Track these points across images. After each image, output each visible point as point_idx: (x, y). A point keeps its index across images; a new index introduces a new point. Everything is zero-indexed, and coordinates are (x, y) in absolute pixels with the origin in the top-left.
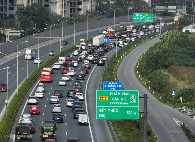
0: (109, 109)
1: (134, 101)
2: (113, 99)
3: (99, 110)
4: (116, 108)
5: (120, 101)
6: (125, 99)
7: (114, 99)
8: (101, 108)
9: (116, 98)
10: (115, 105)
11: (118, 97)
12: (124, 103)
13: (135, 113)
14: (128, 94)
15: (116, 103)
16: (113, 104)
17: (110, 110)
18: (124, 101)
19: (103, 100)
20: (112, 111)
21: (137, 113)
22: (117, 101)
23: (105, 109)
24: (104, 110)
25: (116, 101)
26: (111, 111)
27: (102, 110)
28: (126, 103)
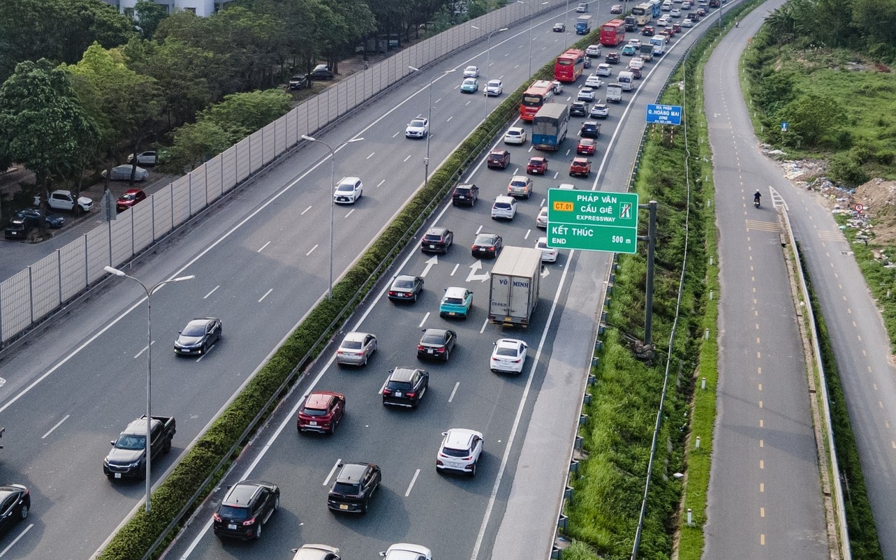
0: (574, 230)
1: (628, 215)
2: (583, 209)
3: (554, 230)
4: (589, 228)
5: (598, 214)
6: (609, 210)
7: (586, 209)
8: (558, 225)
9: (589, 208)
10: (587, 221)
11: (593, 204)
12: (606, 219)
13: (628, 241)
14: (614, 200)
15: (590, 218)
16: (582, 218)
17: (576, 231)
18: (606, 215)
19: (562, 210)
20: (581, 232)
21: (633, 241)
22: (592, 214)
23: (566, 229)
24: (564, 231)
25: (588, 214)
26: (578, 232)
27: (559, 231)
28: (610, 219)
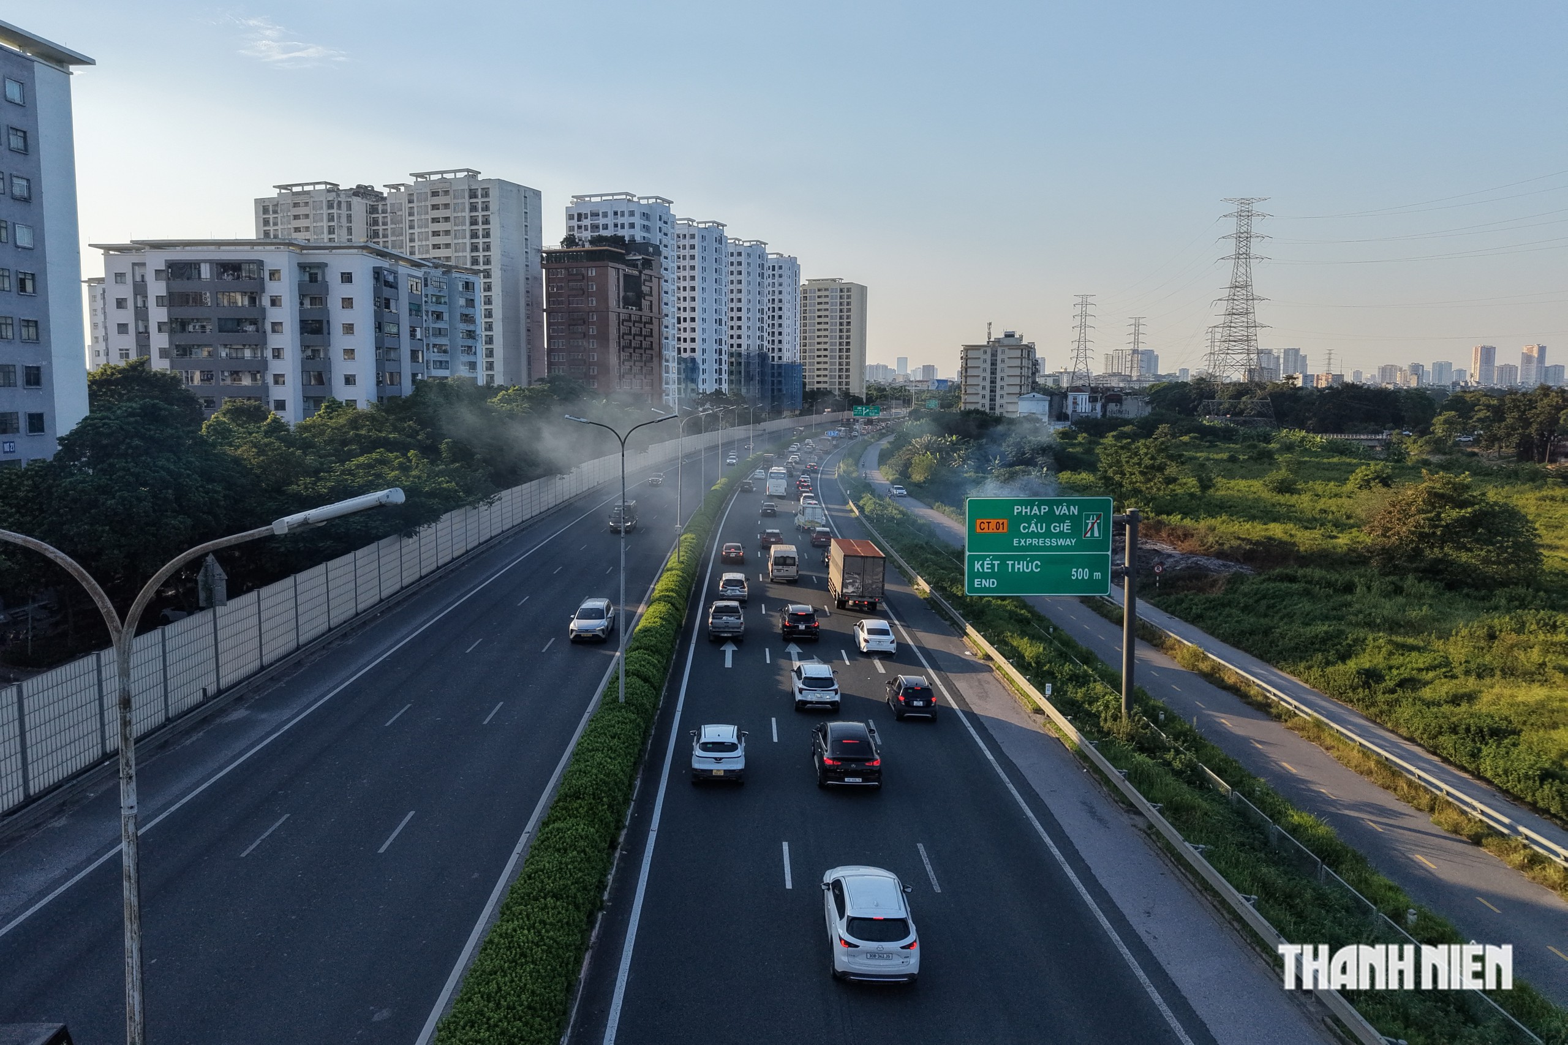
0: (1010, 563)
2: (1024, 528)
3: (977, 566)
5: (1048, 534)
6: (1066, 527)
7: (1029, 528)
8: (984, 558)
9: (1033, 525)
10: (1031, 548)
11: (1040, 519)
12: (1061, 542)
13: (1097, 575)
14: (1074, 510)
15: (1035, 541)
16: (1023, 542)
17: (1013, 565)
19: (991, 530)
20: (1020, 566)
21: (1104, 576)
22: (1037, 535)
23: (996, 563)
24: (993, 565)
25: (1033, 535)
26: (1017, 566)
27: (986, 566)
28: (1068, 542)
